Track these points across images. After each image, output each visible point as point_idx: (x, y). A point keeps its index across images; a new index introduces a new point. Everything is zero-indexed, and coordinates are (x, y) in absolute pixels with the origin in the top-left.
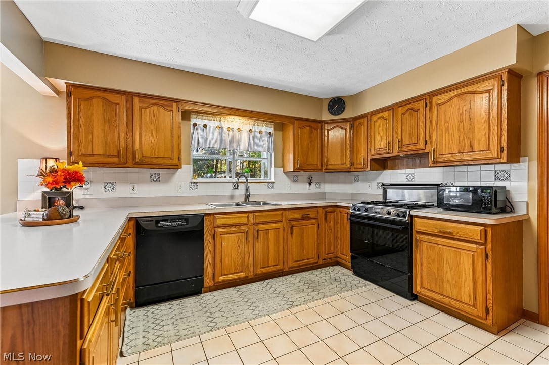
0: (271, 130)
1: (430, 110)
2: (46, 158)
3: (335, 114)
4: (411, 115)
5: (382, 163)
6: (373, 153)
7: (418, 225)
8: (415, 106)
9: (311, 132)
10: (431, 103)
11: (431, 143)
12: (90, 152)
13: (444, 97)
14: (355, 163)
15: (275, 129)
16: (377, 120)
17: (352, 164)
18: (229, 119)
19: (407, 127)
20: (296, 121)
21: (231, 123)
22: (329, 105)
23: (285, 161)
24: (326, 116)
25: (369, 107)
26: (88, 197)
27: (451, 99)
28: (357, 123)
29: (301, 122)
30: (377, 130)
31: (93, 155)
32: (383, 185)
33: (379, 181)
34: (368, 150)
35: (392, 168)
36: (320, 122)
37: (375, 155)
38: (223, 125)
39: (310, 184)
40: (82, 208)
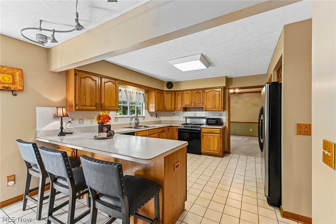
0: (144, 93)
1: (204, 93)
2: (62, 107)
3: (169, 88)
4: (198, 94)
5: (185, 109)
6: (184, 105)
7: (203, 130)
8: (200, 91)
9: (160, 95)
10: (204, 91)
11: (204, 104)
12: (85, 104)
13: (208, 91)
14: (176, 109)
15: (145, 92)
16: (186, 94)
17: (175, 109)
18: (129, 87)
19: (197, 98)
20: (156, 90)
21: (130, 89)
22: (167, 84)
23: (149, 107)
24: (166, 89)
25: (183, 88)
26: (71, 127)
27: (210, 91)
28: (177, 93)
29: (158, 91)
30: (186, 97)
31: (86, 106)
32: (186, 117)
33: (184, 115)
34: (182, 104)
35: (189, 111)
36: (163, 91)
37: (185, 106)
38: (127, 90)
39: (157, 117)
40: (71, 133)
